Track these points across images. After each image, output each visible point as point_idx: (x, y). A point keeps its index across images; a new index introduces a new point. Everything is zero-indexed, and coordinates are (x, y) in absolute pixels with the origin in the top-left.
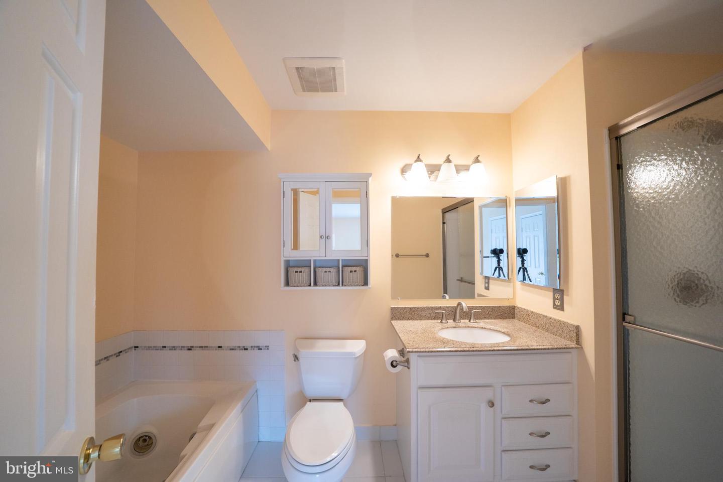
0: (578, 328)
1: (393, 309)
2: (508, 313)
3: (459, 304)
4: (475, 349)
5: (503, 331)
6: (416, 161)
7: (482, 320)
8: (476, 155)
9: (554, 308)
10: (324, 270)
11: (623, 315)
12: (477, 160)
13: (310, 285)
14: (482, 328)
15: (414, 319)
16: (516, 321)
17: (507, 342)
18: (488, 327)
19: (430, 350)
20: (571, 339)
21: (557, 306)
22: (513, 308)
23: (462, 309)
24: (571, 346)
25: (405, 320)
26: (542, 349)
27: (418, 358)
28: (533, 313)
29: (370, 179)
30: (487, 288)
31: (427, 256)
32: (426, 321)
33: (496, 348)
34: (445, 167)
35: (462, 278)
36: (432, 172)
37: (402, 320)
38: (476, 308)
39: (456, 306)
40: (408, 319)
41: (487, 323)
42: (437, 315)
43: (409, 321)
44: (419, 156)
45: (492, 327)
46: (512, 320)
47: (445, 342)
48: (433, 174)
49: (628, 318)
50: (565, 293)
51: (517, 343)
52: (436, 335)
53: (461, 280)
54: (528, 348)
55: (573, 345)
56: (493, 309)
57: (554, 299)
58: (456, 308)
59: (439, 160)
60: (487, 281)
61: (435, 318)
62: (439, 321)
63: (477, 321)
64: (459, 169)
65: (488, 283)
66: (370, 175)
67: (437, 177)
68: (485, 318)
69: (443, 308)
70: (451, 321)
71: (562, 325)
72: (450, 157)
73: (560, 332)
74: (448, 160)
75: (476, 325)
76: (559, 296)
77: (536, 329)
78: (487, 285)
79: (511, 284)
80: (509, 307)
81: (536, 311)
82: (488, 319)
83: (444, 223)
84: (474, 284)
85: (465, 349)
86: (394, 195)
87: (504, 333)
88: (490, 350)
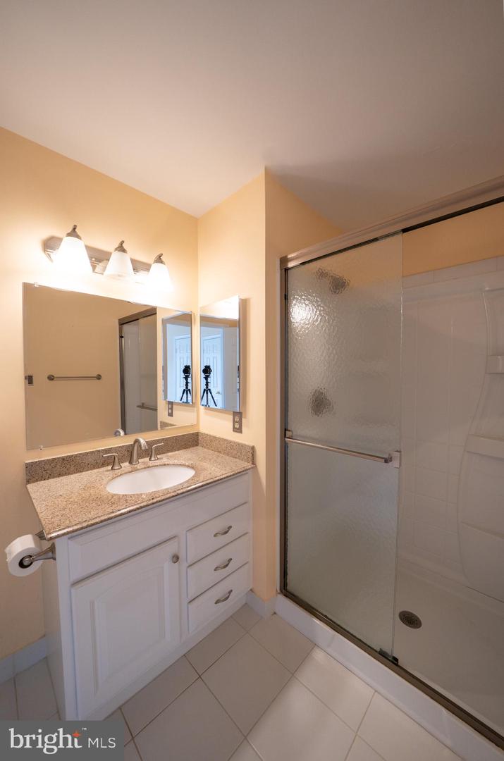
0: (253, 448)
1: (29, 466)
2: (191, 440)
3: (137, 441)
4: (155, 500)
5: (187, 464)
6: (69, 235)
7: (165, 454)
8: (159, 253)
9: (234, 431)
11: (285, 430)
12: (159, 260)
14: (165, 465)
15: (69, 474)
16: (199, 448)
17: (192, 479)
18: (171, 463)
19: (89, 523)
20: (248, 462)
21: (236, 428)
22: (197, 434)
23: (140, 446)
24: (248, 468)
25: (54, 477)
26: (225, 478)
27: (69, 541)
28: (215, 438)
30: (171, 415)
31: (99, 377)
32: (89, 472)
33: (179, 492)
34: (116, 256)
35: (143, 404)
36: (99, 260)
37: (49, 478)
38: (158, 441)
39: (132, 443)
40: (60, 475)
41: (171, 457)
42: (107, 460)
43: (61, 478)
44: (74, 229)
45: (176, 462)
46: (195, 448)
47: (114, 500)
48: (100, 264)
49: (288, 434)
50: (243, 416)
51: (202, 478)
52: (103, 493)
53: (142, 406)
54: (212, 480)
55: (250, 465)
56: (176, 439)
57: (234, 422)
58: (132, 446)
59: (108, 245)
60: (170, 406)
61: (103, 465)
62: (110, 468)
63: (158, 457)
64: (138, 266)
65: (172, 409)
67: (105, 268)
68: (168, 451)
69: (115, 450)
70: (126, 465)
71: (242, 446)
72: (123, 245)
73: (239, 454)
74: (121, 248)
75: (158, 462)
76: (238, 418)
77: (219, 454)
78: (170, 411)
79: (196, 409)
80: (193, 434)
81: (218, 435)
82: (172, 451)
83: (122, 337)
84: (156, 410)
85: (142, 505)
87: (188, 466)
88: (173, 496)
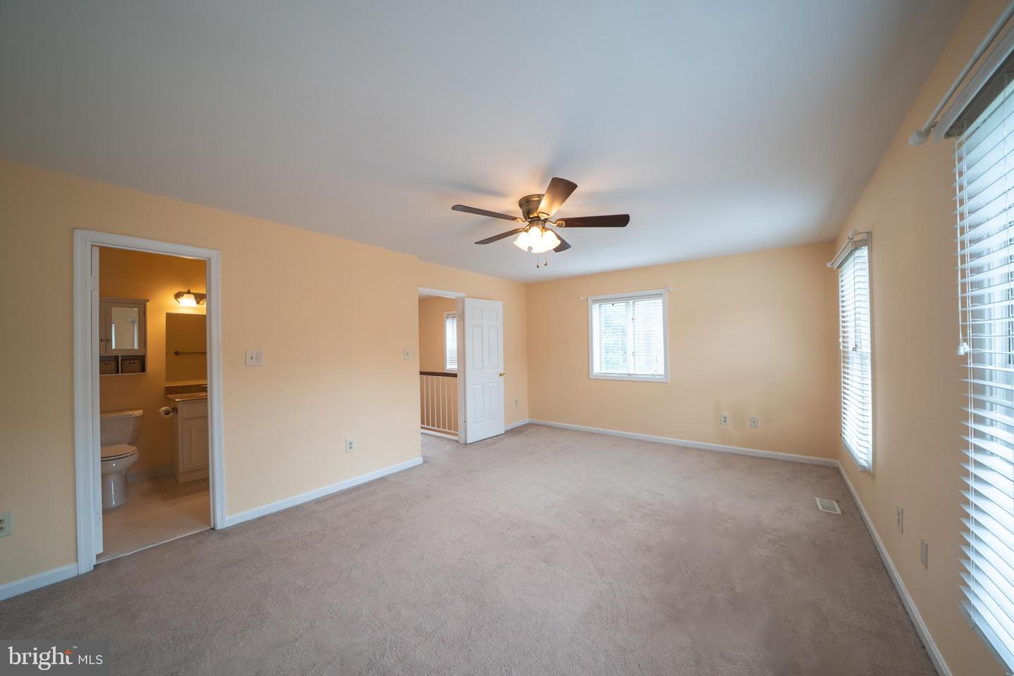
1: (167, 388)
10: (128, 362)
13: (118, 372)
29: (148, 303)
37: (177, 394)
66: (148, 300)
86: (170, 312)
